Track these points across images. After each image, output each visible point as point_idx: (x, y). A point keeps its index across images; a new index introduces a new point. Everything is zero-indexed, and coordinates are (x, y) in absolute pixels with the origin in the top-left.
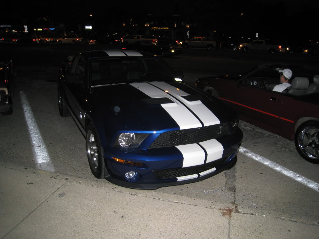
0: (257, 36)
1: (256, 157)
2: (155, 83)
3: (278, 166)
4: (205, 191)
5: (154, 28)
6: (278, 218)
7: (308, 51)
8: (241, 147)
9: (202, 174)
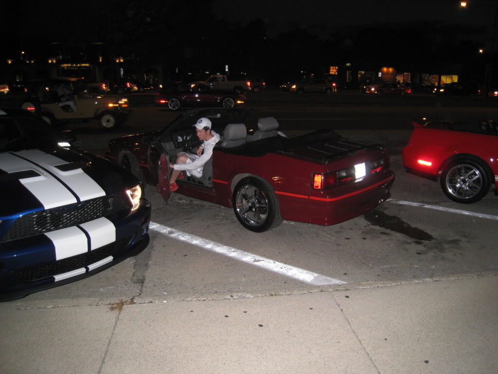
0: (227, 70)
1: (183, 237)
2: (22, 153)
3: (210, 243)
4: (101, 290)
5: (65, 65)
6: (183, 300)
7: (296, 87)
8: (151, 222)
9: (92, 267)
